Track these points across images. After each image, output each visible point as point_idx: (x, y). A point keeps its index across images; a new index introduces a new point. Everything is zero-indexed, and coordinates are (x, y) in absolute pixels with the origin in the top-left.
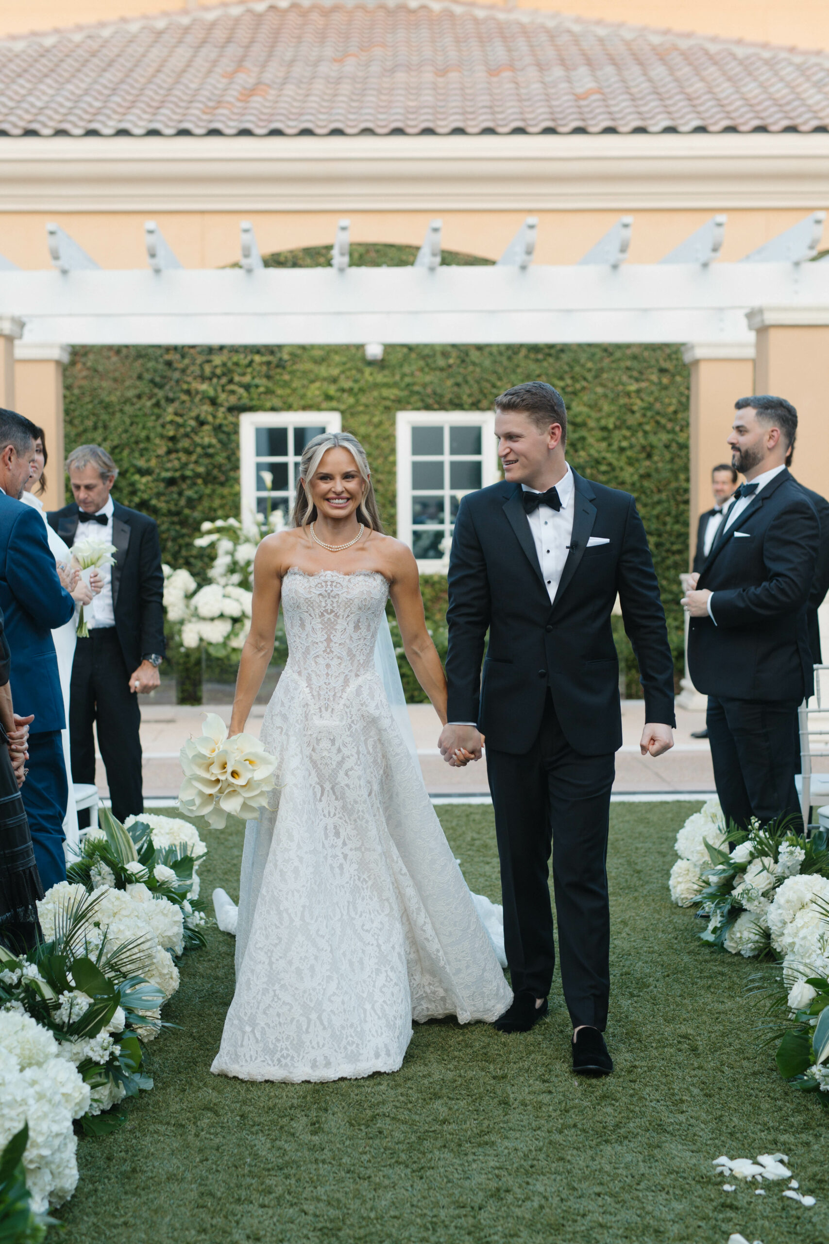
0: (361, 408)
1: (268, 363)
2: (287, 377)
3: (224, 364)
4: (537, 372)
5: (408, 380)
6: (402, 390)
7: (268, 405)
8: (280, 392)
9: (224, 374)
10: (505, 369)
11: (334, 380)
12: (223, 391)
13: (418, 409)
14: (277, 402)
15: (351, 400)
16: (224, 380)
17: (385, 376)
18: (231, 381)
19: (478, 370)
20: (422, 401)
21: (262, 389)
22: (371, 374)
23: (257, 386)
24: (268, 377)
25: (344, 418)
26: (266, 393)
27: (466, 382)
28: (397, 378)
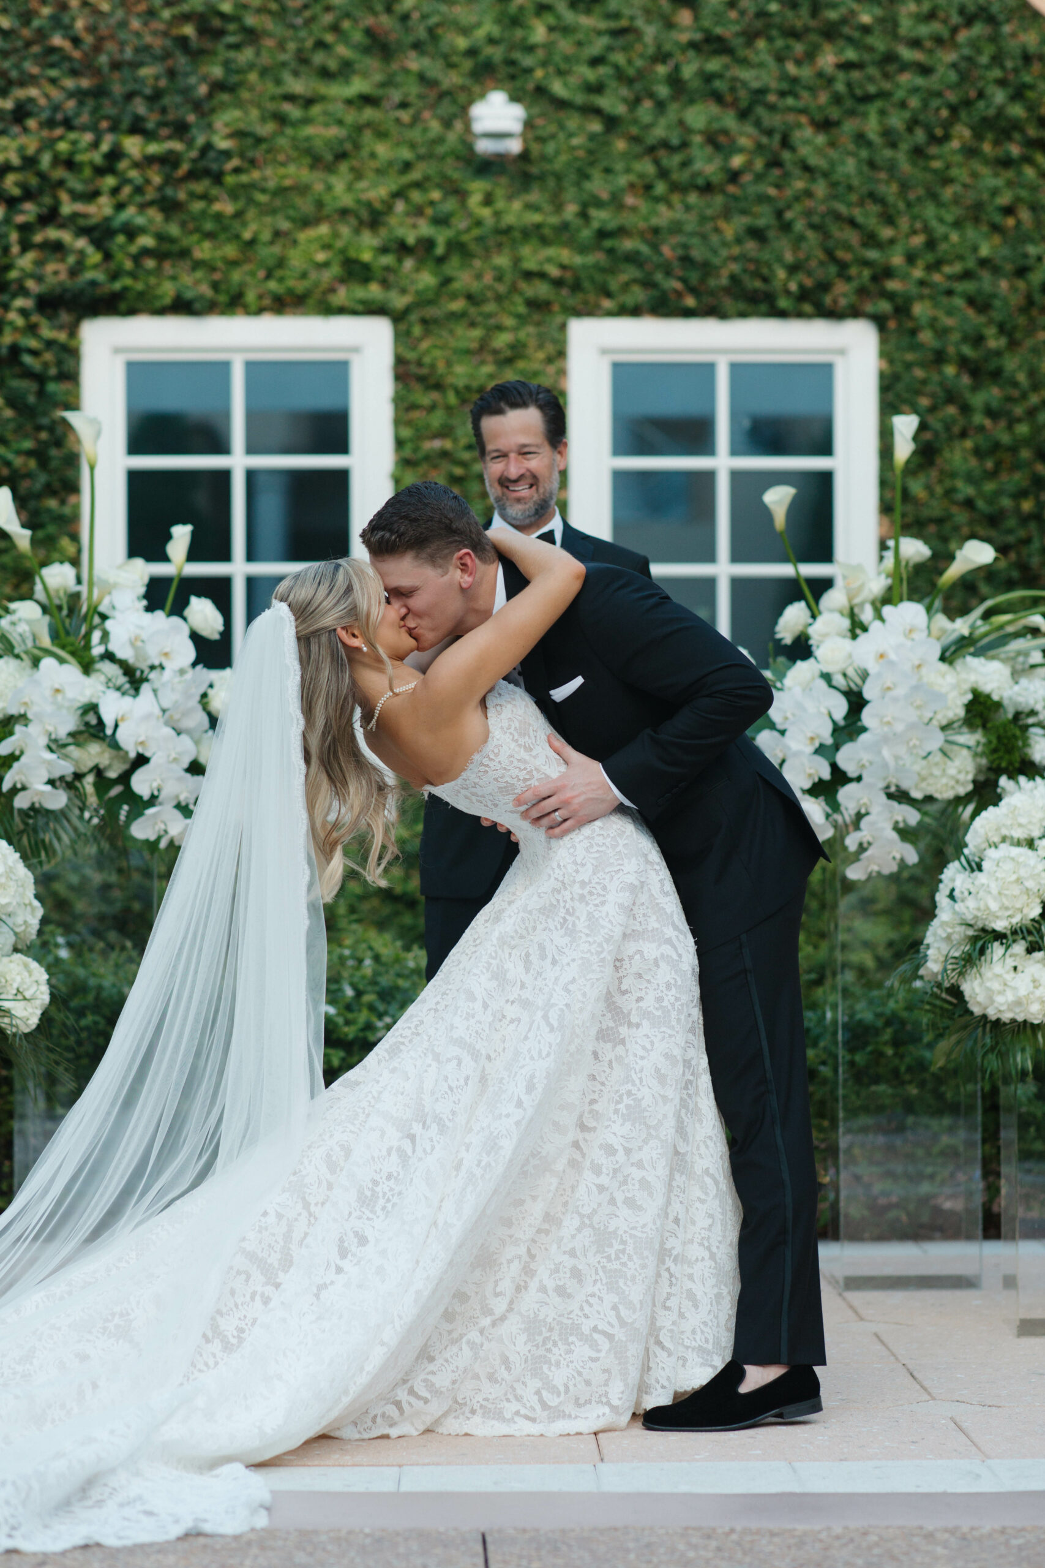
0: (457, 305)
1: (168, 161)
2: (226, 207)
3: (29, 162)
4: (1005, 199)
5: (601, 217)
6: (583, 250)
7: (168, 290)
8: (204, 251)
9: (28, 194)
10: (904, 187)
11: (374, 218)
12: (26, 246)
13: (635, 312)
14: (194, 284)
15: (427, 279)
16: (29, 211)
17: (530, 207)
18: (50, 217)
19: (820, 189)
20: (648, 284)
21: (146, 241)
22: (488, 201)
23: (131, 232)
24: (169, 207)
25: (401, 337)
26: (159, 255)
27: (786, 227)
28: (571, 210)
